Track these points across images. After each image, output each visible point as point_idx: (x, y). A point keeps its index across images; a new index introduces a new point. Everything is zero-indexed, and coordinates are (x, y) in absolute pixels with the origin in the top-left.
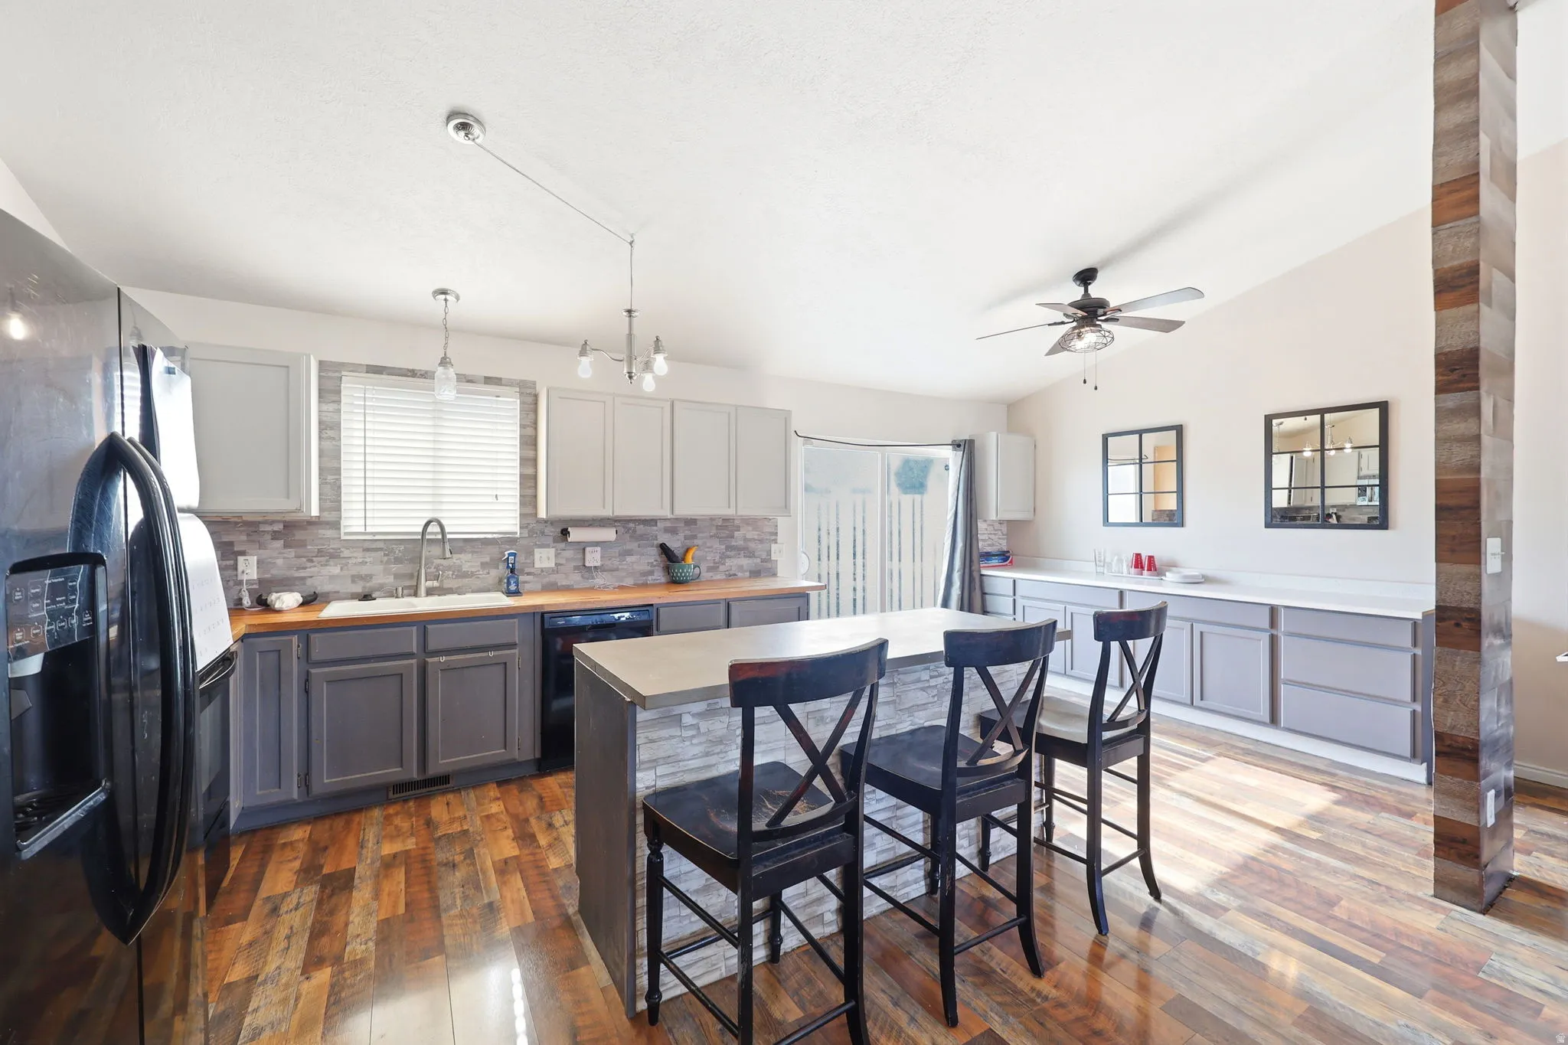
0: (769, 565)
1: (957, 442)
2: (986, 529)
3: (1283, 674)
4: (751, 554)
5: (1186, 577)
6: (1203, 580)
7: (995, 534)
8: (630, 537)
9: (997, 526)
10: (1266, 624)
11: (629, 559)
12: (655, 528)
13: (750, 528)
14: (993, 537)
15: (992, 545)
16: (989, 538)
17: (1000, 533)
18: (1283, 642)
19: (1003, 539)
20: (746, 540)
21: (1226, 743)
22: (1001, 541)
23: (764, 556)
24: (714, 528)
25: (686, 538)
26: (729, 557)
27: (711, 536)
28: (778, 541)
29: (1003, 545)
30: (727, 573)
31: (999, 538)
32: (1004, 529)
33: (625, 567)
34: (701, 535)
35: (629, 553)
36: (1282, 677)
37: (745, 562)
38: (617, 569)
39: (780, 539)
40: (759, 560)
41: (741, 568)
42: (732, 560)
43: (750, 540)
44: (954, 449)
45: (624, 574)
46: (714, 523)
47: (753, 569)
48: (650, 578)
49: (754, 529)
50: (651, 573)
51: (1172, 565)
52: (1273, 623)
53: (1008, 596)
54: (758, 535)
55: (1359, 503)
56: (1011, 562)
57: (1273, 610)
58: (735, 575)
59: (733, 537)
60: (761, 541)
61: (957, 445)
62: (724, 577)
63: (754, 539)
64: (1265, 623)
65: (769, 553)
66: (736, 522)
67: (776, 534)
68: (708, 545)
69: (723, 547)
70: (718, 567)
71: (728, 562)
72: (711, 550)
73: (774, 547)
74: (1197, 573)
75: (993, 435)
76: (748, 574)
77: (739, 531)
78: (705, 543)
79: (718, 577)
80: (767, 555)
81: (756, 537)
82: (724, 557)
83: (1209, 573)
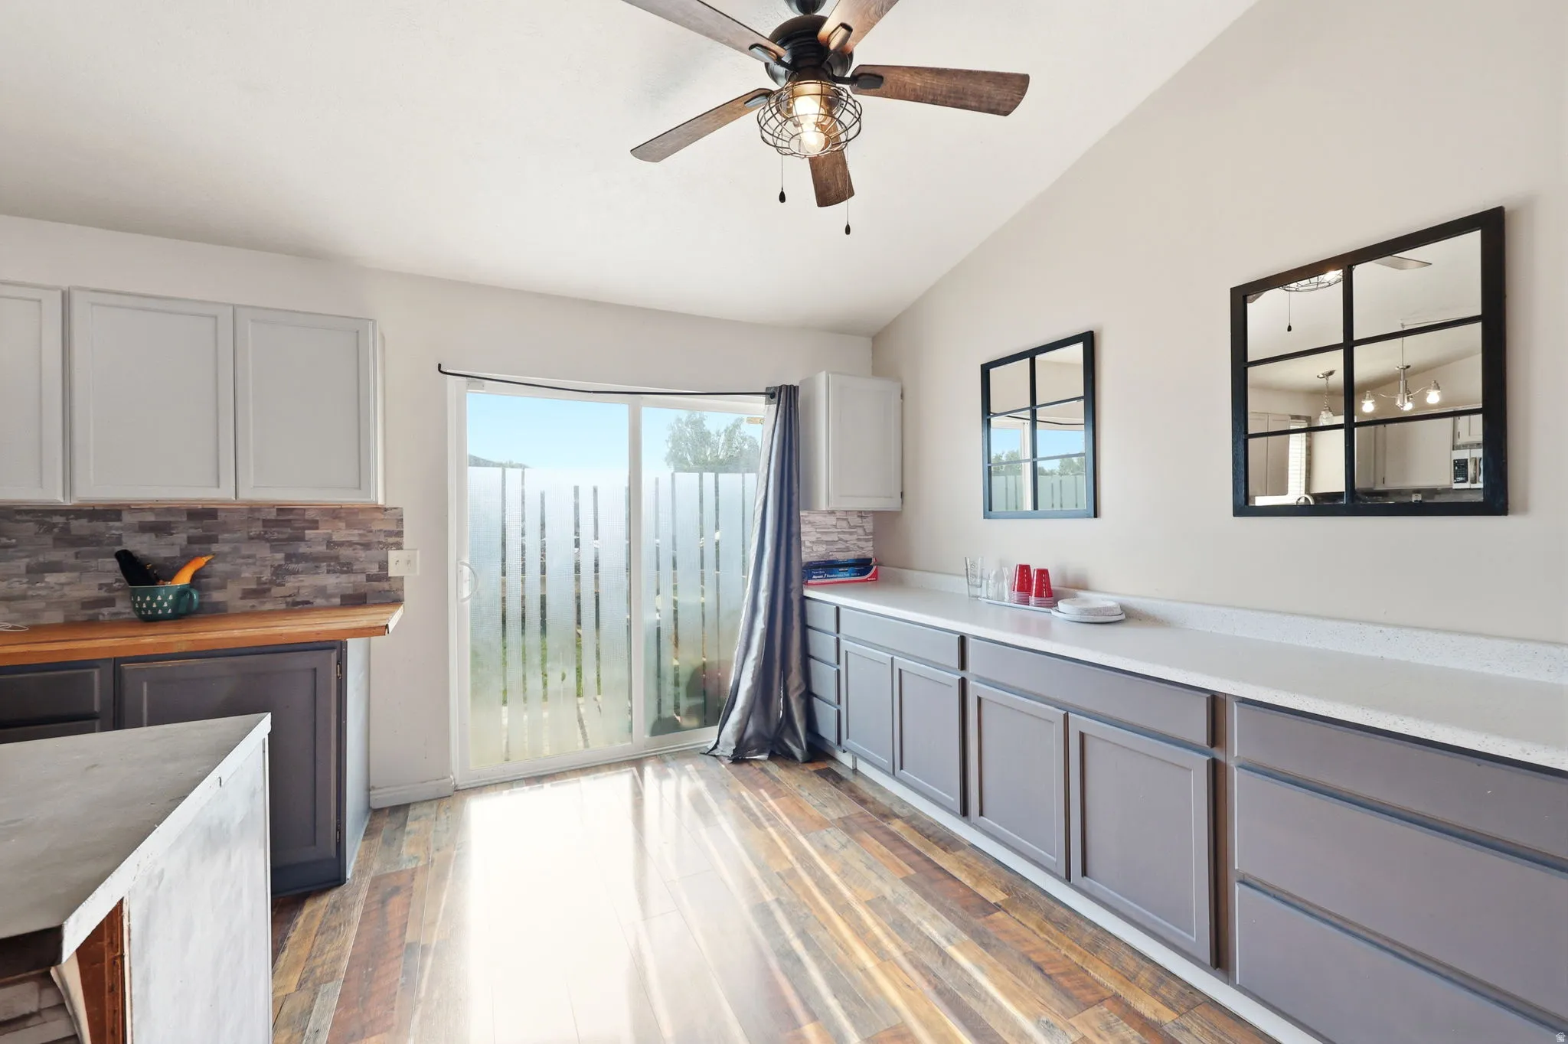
0: (385, 585)
1: (771, 391)
2: (835, 526)
3: (1239, 860)
4: (347, 568)
5: (1088, 611)
6: (1123, 617)
7: (851, 533)
8: (56, 539)
9: (855, 520)
10: (1200, 736)
11: (51, 579)
12: (117, 524)
13: (342, 525)
14: (846, 537)
15: (848, 549)
16: (840, 540)
17: (860, 531)
18: (1238, 782)
19: (867, 540)
20: (330, 543)
21: (1116, 997)
22: (862, 544)
23: (374, 569)
24: (260, 523)
25: (191, 540)
26: (295, 573)
27: (251, 538)
28: (405, 547)
29: (867, 550)
30: (289, 599)
31: (858, 540)
32: (869, 526)
33: (43, 593)
34: (226, 536)
35: (55, 568)
36: (1236, 868)
37: (333, 582)
38: (24, 597)
39: (407, 540)
40: (362, 578)
41: (322, 591)
42: (301, 577)
43: (341, 544)
44: (768, 402)
45: (42, 605)
46: (257, 515)
47: (350, 592)
48: (106, 611)
49: (349, 526)
50: (109, 602)
51: (1080, 585)
52: (1216, 734)
53: (831, 634)
54: (360, 535)
55: (1456, 486)
56: (875, 575)
57: (1216, 703)
58: (307, 602)
59: (302, 539)
60: (367, 546)
61: (771, 394)
62: (283, 606)
63: (351, 544)
64: (1198, 730)
65: (384, 565)
66: (309, 515)
67: (400, 534)
68: (245, 551)
69: (280, 556)
70: (269, 590)
71: (291, 583)
72: (250, 561)
73: (393, 555)
74: (1111, 604)
75: (822, 377)
76: (337, 601)
77: (317, 528)
78: (236, 550)
79: (268, 606)
80: (380, 568)
81: (355, 539)
82: (279, 573)
83: (1134, 602)
